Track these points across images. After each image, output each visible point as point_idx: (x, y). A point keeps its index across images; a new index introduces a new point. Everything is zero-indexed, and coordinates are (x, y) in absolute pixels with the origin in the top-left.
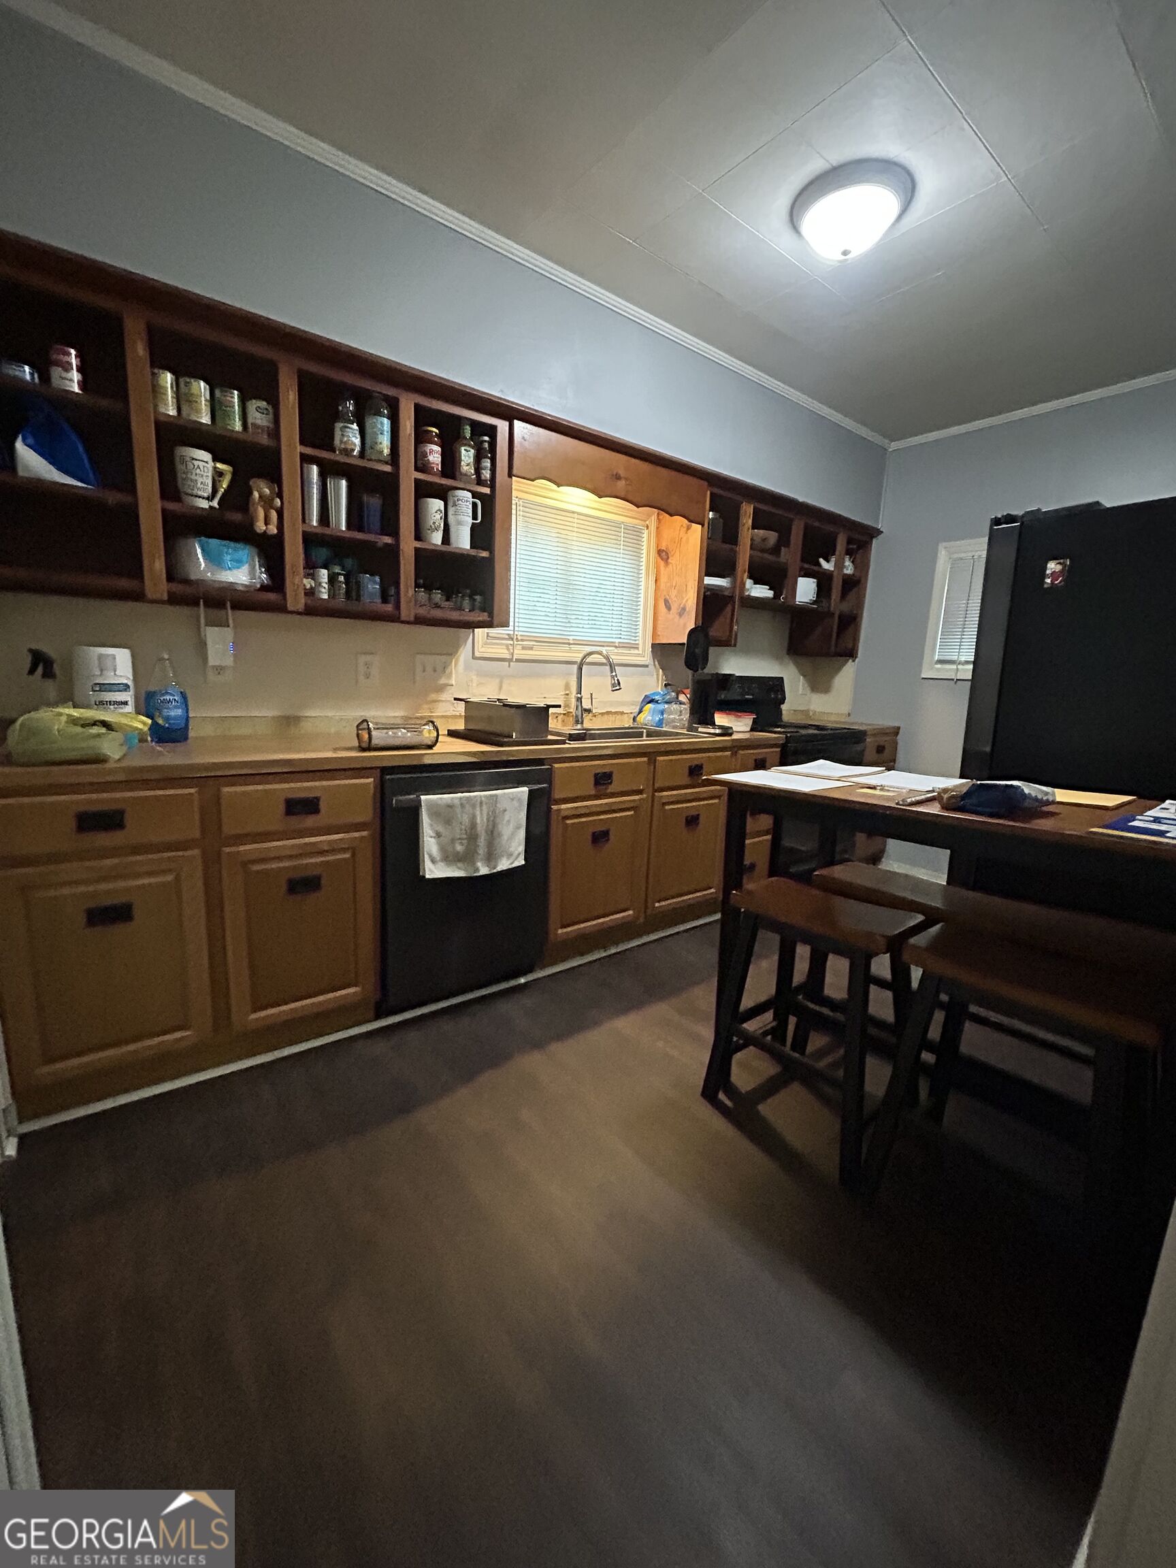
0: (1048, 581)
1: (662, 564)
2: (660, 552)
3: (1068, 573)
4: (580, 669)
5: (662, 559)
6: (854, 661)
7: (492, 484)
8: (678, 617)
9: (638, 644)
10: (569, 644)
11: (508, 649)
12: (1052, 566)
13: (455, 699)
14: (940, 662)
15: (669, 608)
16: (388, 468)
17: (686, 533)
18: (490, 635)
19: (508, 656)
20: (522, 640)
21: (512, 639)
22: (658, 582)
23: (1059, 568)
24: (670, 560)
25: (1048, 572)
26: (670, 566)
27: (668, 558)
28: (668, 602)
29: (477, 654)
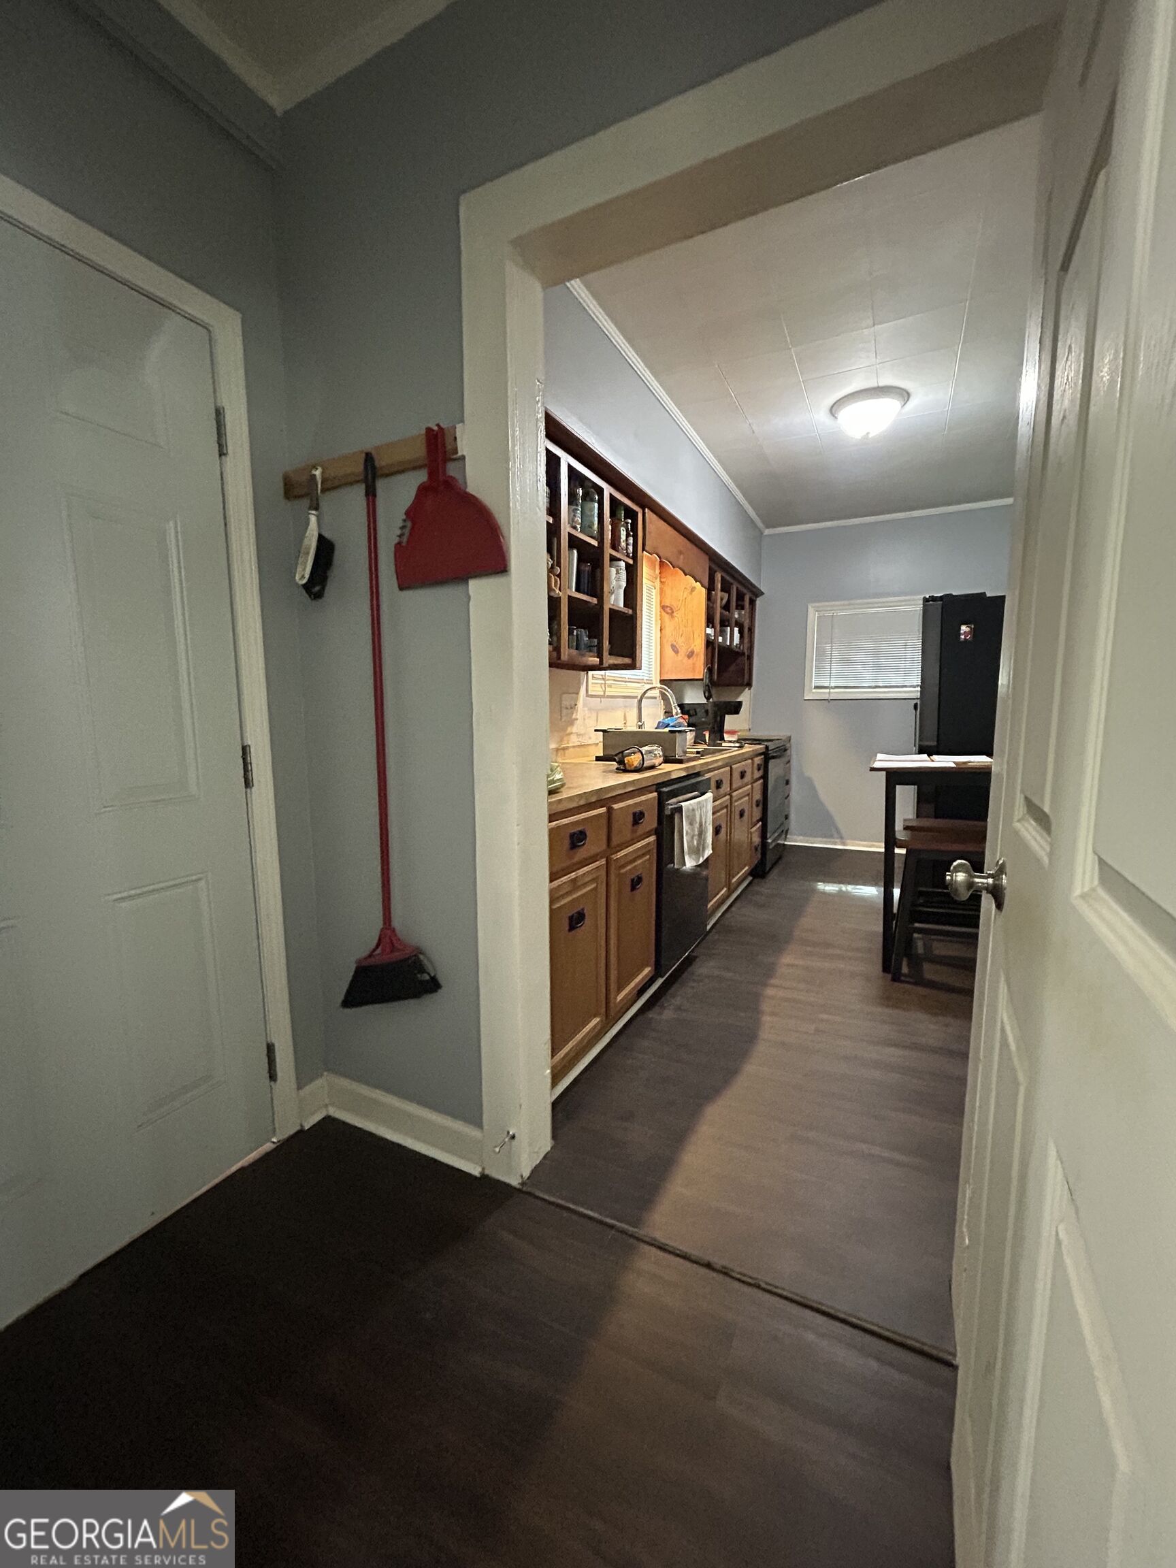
0: (963, 637)
1: (666, 617)
2: (663, 607)
3: (974, 633)
4: (640, 701)
5: (667, 613)
6: (749, 689)
7: (635, 557)
8: (686, 658)
9: (651, 680)
10: (626, 682)
11: (602, 687)
12: (964, 628)
13: (596, 730)
14: (816, 687)
15: (676, 651)
16: (595, 543)
17: (691, 594)
18: (595, 676)
19: (602, 694)
20: (608, 680)
21: (603, 679)
22: (663, 631)
23: (968, 629)
24: (675, 614)
25: (962, 632)
26: (676, 619)
27: (673, 612)
28: (675, 646)
29: (590, 693)
